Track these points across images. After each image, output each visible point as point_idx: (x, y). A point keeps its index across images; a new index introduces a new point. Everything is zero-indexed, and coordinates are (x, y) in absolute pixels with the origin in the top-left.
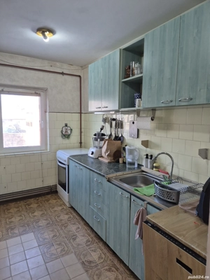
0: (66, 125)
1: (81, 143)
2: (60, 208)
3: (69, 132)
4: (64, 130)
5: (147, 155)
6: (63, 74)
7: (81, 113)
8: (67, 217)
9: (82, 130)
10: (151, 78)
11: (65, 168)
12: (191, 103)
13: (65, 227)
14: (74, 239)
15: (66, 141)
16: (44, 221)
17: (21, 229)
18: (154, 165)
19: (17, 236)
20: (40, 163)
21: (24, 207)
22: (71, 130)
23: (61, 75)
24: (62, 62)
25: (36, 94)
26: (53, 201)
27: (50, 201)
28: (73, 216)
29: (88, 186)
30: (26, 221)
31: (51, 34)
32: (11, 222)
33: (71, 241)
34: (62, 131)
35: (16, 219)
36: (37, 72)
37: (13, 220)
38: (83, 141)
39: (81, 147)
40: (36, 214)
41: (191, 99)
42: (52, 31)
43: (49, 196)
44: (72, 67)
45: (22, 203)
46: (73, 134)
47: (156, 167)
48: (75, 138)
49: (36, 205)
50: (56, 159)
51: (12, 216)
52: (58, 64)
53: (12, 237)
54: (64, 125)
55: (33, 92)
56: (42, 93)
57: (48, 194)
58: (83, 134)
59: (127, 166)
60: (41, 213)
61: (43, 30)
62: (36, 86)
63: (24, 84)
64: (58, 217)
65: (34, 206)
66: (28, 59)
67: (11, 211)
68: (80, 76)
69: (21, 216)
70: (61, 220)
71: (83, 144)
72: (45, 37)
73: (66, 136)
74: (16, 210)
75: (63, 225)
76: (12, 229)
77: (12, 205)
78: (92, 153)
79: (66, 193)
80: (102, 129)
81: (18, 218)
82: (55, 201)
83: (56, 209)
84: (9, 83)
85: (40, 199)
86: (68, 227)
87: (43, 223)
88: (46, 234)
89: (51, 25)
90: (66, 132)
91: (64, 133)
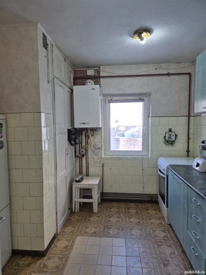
0: (170, 130)
1: (188, 151)
2: (158, 222)
3: (173, 138)
4: (167, 136)
6: (169, 74)
7: (189, 116)
8: (163, 234)
9: (191, 136)
11: (164, 178)
13: (159, 246)
14: (165, 265)
15: (170, 148)
16: (138, 231)
17: (116, 231)
19: (110, 237)
20: (141, 169)
21: (123, 210)
22: (176, 135)
23: (167, 77)
24: (169, 62)
25: (140, 100)
26: (152, 212)
27: (149, 211)
28: (171, 236)
29: (186, 205)
30: (121, 225)
31: (149, 34)
32: (109, 221)
33: (162, 265)
34: (165, 137)
35: (114, 220)
37: (111, 219)
38: (191, 149)
39: (188, 156)
40: (132, 220)
42: (149, 31)
43: (149, 205)
44: (181, 65)
45: (123, 205)
46: (178, 140)
48: (181, 145)
49: (135, 211)
50: (157, 166)
51: (112, 216)
52: (164, 65)
53: (106, 236)
54: (168, 130)
55: (138, 98)
56: (146, 98)
57: (148, 202)
58: (191, 141)
60: (137, 220)
61: (139, 33)
62: (140, 92)
63: (129, 92)
64: (154, 231)
65: (133, 211)
67: (113, 210)
68: (189, 74)
69: (118, 218)
70: (156, 236)
71: (191, 153)
72: (142, 39)
73: (170, 142)
74: (117, 210)
75: (156, 242)
76: (109, 228)
77: (115, 204)
78: (198, 165)
79: (165, 206)
81: (116, 219)
82: (154, 212)
83: (153, 221)
84: (116, 92)
85: (140, 205)
86: (162, 247)
87: (136, 232)
88: (136, 246)
89: (146, 24)
90: (169, 138)
91: (167, 139)
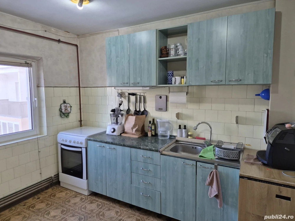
0: (64, 102)
1: (81, 121)
2: (78, 199)
3: (69, 110)
5: (180, 126)
6: (59, 41)
7: (79, 87)
8: (94, 205)
10: (197, 61)
12: (240, 83)
13: (103, 215)
15: (65, 121)
16: (72, 218)
18: (189, 133)
20: (37, 151)
21: (28, 211)
23: (56, 43)
26: (61, 195)
27: (58, 196)
34: (60, 109)
36: (29, 37)
38: (83, 118)
39: (81, 126)
41: (241, 80)
44: (68, 35)
46: (72, 111)
47: (190, 136)
48: (74, 116)
49: (43, 205)
52: (53, 29)
54: (62, 102)
55: (24, 61)
59: (160, 138)
60: (59, 211)
64: (85, 208)
65: (41, 206)
66: (18, 19)
68: (76, 46)
70: (92, 211)
73: (64, 114)
78: (114, 131)
79: (84, 180)
80: (120, 105)
82: (63, 194)
83: (73, 201)
85: (41, 196)
86: (106, 215)
90: (66, 110)
91: (63, 111)
